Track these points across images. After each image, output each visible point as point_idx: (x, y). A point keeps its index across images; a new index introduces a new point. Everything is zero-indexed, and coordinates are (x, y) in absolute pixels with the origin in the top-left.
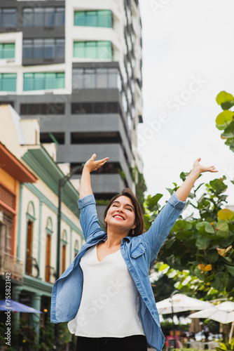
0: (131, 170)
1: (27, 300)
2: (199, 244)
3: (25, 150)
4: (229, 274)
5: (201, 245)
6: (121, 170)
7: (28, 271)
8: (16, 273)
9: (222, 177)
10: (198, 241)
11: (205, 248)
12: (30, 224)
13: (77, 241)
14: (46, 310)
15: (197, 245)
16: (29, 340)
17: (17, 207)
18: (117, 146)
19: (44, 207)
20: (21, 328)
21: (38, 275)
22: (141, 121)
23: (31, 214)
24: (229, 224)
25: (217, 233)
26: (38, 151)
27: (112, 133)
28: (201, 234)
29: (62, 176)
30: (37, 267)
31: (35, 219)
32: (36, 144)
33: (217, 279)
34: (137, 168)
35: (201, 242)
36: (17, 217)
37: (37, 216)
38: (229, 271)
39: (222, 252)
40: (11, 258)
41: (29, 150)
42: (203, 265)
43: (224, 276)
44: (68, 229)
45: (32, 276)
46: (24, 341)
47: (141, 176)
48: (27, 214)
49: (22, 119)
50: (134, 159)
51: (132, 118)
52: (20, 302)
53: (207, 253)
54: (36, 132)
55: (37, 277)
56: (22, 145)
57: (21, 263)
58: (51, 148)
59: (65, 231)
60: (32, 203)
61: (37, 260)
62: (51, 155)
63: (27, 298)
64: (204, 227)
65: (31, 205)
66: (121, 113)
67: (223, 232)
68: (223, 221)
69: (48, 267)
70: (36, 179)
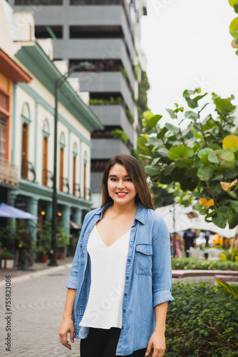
0: (133, 68)
1: (23, 204)
2: (200, 174)
3: (18, 47)
4: (233, 209)
5: (203, 175)
6: (123, 67)
7: (24, 175)
8: (10, 177)
9: (230, 97)
10: (200, 170)
11: (207, 179)
12: (25, 126)
13: (75, 144)
14: (43, 213)
15: (199, 175)
16: (26, 245)
17: (11, 109)
18: (118, 42)
19: (40, 108)
20: (17, 232)
21: (35, 179)
22: (145, 13)
23: (26, 115)
24: (235, 154)
25: (221, 164)
26: (32, 47)
27: (114, 27)
28: (203, 163)
29: (59, 76)
30: (33, 171)
31: (30, 121)
32: (31, 41)
33: (220, 215)
34: (140, 65)
35: (203, 172)
36: (11, 120)
37: (32, 118)
38: (233, 207)
39: (226, 186)
40: (6, 162)
41: (23, 48)
42: (205, 200)
43: (228, 212)
44: (66, 131)
45: (28, 180)
46: (20, 246)
47: (144, 74)
48: (22, 116)
49: (15, 11)
50: (137, 55)
51: (135, 11)
52: (16, 207)
53: (210, 185)
54: (31, 27)
55: (34, 181)
56: (15, 41)
57: (16, 167)
58: (47, 45)
59: (63, 133)
60: (27, 104)
61: (33, 164)
62: (47, 52)
63: (22, 203)
64: (207, 155)
65: (26, 107)
66: (123, 5)
67: (228, 162)
68: (229, 150)
69: (45, 171)
70: (31, 79)
